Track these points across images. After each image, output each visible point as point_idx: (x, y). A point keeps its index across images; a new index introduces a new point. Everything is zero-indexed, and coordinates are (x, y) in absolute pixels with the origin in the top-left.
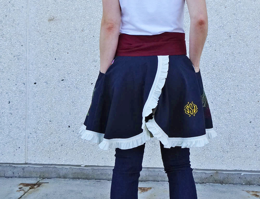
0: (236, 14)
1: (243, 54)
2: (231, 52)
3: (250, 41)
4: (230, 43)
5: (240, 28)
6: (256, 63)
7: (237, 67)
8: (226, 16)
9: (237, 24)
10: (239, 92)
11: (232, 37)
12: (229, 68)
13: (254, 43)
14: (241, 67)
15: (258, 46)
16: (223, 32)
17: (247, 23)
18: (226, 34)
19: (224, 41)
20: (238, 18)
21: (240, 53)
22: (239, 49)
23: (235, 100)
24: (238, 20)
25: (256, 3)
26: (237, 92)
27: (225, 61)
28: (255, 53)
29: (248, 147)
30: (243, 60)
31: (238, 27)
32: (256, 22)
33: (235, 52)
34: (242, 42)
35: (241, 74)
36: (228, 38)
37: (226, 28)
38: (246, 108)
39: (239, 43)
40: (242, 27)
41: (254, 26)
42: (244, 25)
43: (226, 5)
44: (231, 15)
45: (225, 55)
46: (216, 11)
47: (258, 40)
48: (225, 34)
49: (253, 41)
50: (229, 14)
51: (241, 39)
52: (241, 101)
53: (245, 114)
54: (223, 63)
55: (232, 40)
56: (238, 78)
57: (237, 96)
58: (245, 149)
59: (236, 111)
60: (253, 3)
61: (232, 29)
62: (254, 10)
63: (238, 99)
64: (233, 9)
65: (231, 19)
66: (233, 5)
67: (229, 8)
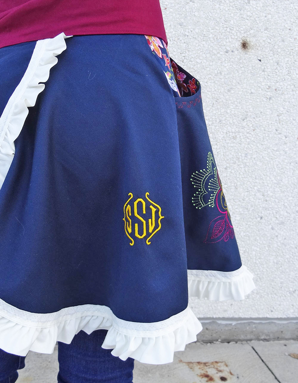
0: (185, 24)
3: (206, 81)
5: (190, 53)
6: (214, 122)
9: (185, 44)
13: (213, 84)
15: (219, 91)
17: (203, 45)
20: (187, 34)
24: (188, 36)
25: (222, 7)
28: (213, 104)
31: (187, 51)
32: (220, 44)
40: (194, 52)
41: (216, 53)
42: (197, 48)
43: (166, 5)
44: (175, 26)
47: (220, 80)
49: (213, 81)
50: (172, 23)
60: (218, 6)
62: (218, 20)
64: (179, 14)
65: (174, 33)
66: (179, 5)
67: (171, 10)
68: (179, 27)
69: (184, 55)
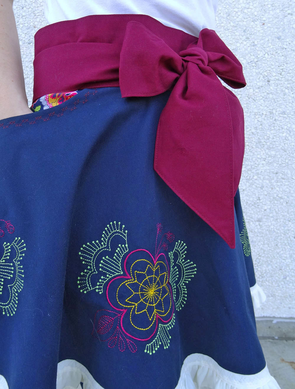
0: (283, 37)
1: (290, 116)
2: (269, 110)
4: (268, 94)
5: (289, 65)
7: (278, 138)
8: (262, 41)
9: (283, 57)
10: (279, 184)
11: (271, 82)
12: (263, 141)
14: (286, 139)
16: (257, 73)
18: (262, 76)
19: (257, 90)
20: (285, 47)
21: (284, 113)
22: (283, 106)
23: (272, 198)
24: (286, 49)
26: (275, 184)
27: (256, 128)
29: (288, 278)
30: (289, 125)
31: (285, 64)
33: (276, 111)
34: (290, 91)
35: (285, 151)
36: (264, 83)
37: (261, 65)
38: (289, 213)
39: (285, 94)
43: (264, 20)
44: (273, 40)
45: (257, 117)
46: (244, 31)
48: (258, 78)
50: (270, 37)
51: (289, 86)
52: (282, 200)
53: (287, 223)
54: (253, 131)
55: (271, 88)
56: (278, 160)
57: (275, 191)
58: (283, 283)
59: (272, 217)
61: (272, 67)
63: (275, 196)
64: (277, 28)
65: (272, 47)
66: (277, 20)
67: (269, 25)
68: (277, 40)
69: (282, 68)
